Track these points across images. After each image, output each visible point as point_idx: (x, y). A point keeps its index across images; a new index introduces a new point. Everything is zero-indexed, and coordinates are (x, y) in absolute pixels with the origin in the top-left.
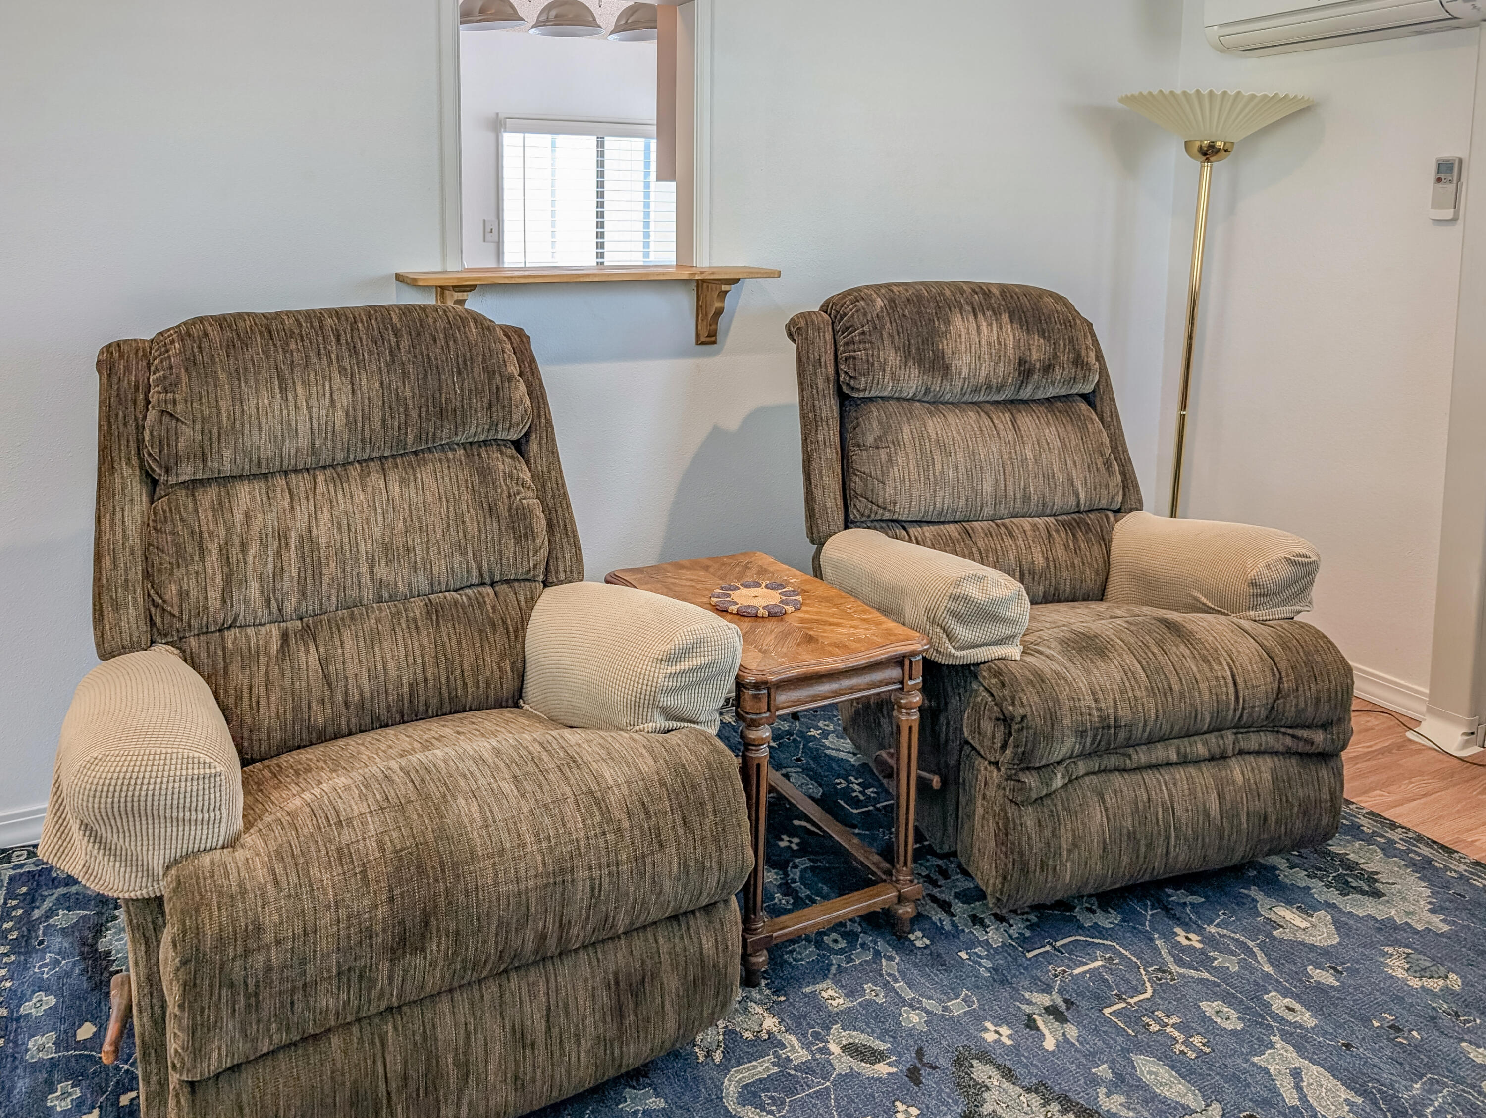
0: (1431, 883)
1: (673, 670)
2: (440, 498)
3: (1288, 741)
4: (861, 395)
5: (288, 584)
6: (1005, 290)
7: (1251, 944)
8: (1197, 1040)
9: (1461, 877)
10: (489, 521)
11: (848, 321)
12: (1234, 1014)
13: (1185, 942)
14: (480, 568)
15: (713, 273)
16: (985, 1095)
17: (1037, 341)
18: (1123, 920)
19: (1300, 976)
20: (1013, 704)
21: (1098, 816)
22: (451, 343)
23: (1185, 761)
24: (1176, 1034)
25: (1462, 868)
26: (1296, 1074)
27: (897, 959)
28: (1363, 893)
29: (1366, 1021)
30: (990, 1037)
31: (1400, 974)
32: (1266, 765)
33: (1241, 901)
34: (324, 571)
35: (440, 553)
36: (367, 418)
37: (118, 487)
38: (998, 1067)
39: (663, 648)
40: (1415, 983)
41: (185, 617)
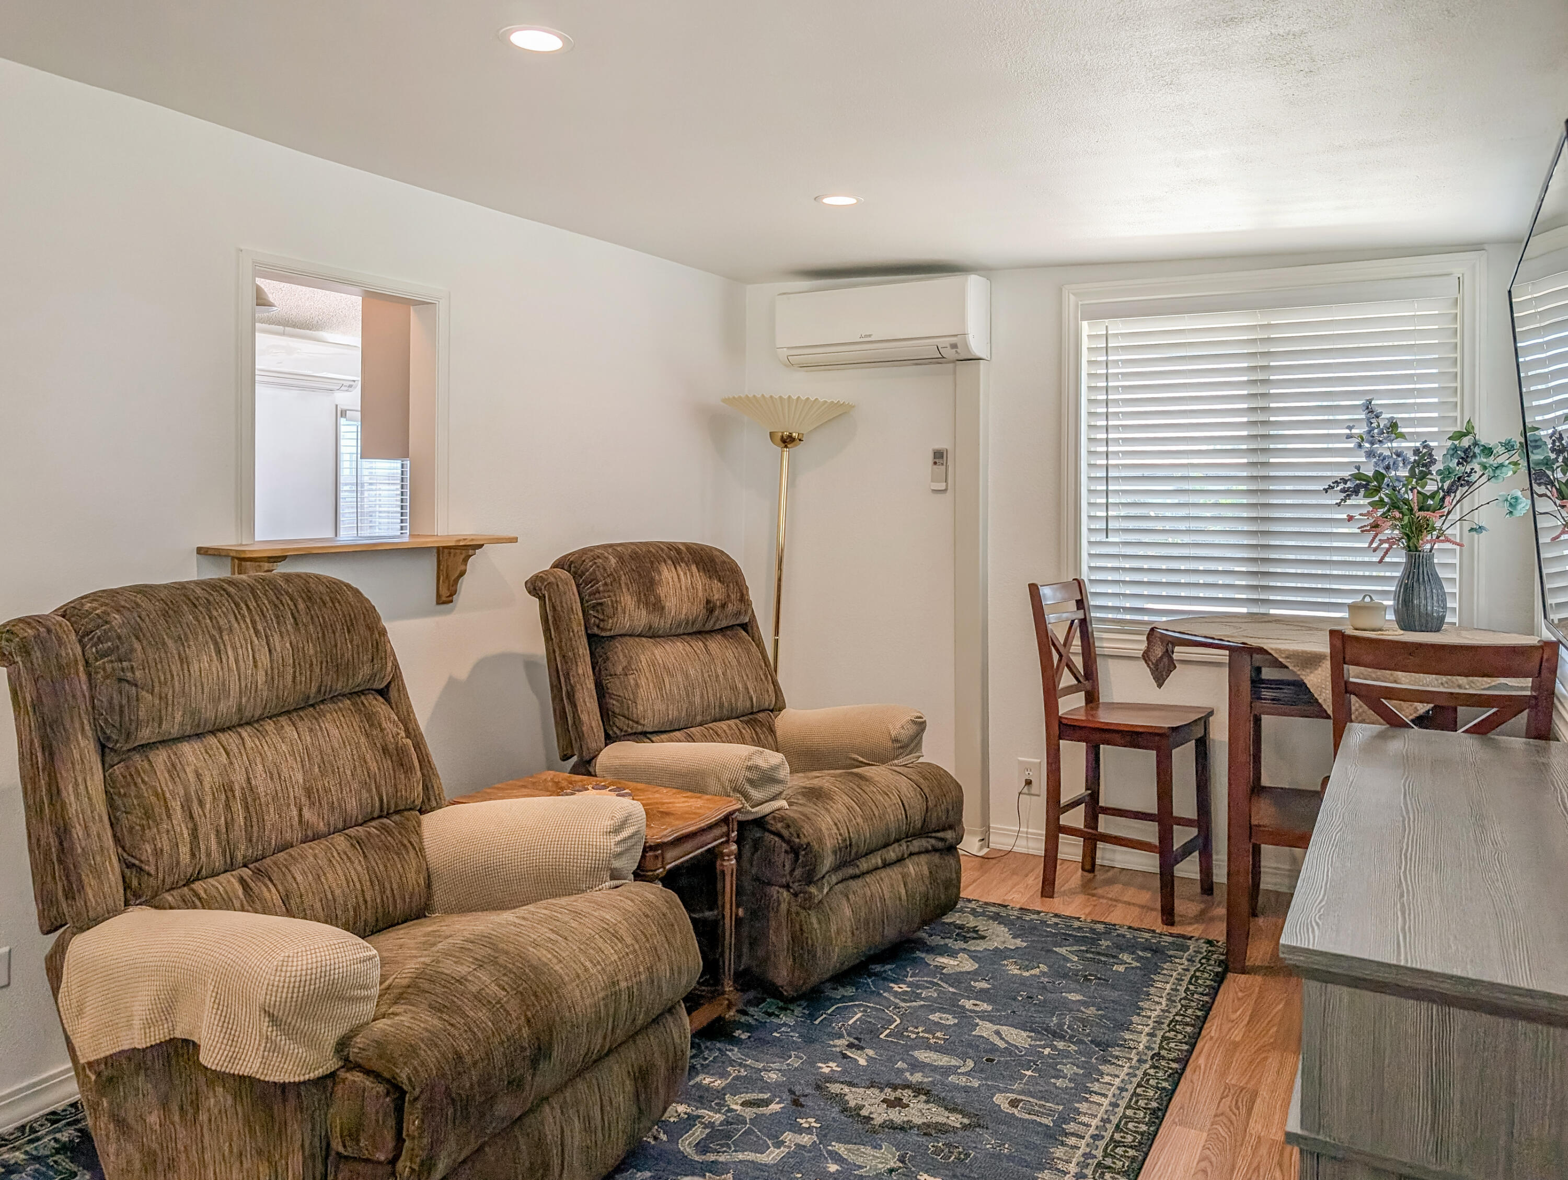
0: (1005, 925)
1: (618, 838)
2: (344, 743)
3: (933, 841)
4: (608, 634)
5: (238, 832)
6: (688, 547)
7: (935, 980)
8: (938, 1034)
9: (1018, 918)
10: (384, 761)
11: (591, 574)
12: (950, 1017)
13: (900, 990)
14: (381, 800)
15: (472, 540)
16: (846, 1098)
17: (716, 584)
18: (857, 989)
19: (970, 989)
20: (798, 836)
21: (848, 912)
22: (337, 604)
23: (886, 865)
24: (927, 1035)
25: (1016, 913)
26: (998, 1033)
27: (736, 1049)
28: (974, 938)
29: (1015, 999)
30: (826, 1070)
31: (1016, 972)
32: (923, 859)
33: (915, 961)
34: (266, 818)
35: (351, 790)
36: (281, 675)
37: (77, 756)
38: (842, 1083)
39: (608, 824)
40: (1026, 974)
41: (160, 876)
